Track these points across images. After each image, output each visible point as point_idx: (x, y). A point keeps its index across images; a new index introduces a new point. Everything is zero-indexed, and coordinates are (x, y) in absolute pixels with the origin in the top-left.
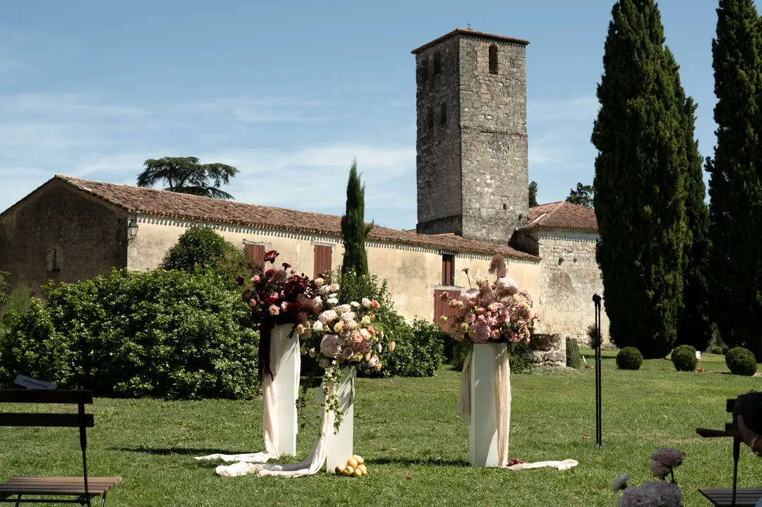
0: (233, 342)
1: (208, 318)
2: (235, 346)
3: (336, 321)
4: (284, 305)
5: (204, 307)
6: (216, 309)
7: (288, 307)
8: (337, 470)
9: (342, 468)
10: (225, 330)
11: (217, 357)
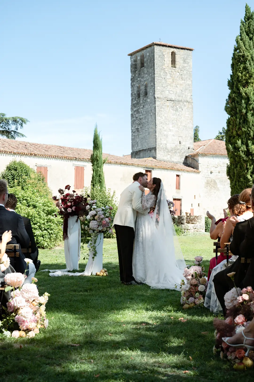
0: (43, 222)
1: (32, 211)
2: (44, 224)
3: (96, 215)
4: (74, 208)
5: (29, 206)
6: (35, 207)
7: (75, 209)
8: (96, 274)
9: (98, 273)
10: (40, 216)
11: (36, 229)
